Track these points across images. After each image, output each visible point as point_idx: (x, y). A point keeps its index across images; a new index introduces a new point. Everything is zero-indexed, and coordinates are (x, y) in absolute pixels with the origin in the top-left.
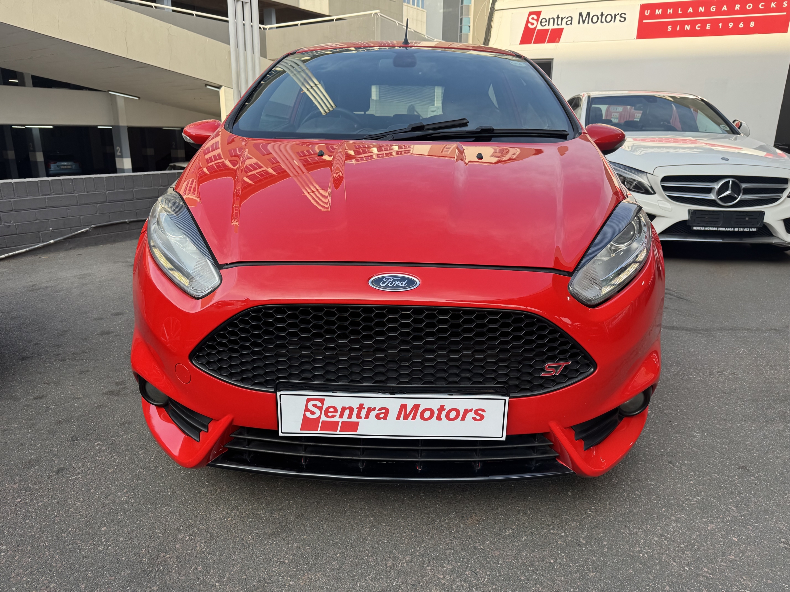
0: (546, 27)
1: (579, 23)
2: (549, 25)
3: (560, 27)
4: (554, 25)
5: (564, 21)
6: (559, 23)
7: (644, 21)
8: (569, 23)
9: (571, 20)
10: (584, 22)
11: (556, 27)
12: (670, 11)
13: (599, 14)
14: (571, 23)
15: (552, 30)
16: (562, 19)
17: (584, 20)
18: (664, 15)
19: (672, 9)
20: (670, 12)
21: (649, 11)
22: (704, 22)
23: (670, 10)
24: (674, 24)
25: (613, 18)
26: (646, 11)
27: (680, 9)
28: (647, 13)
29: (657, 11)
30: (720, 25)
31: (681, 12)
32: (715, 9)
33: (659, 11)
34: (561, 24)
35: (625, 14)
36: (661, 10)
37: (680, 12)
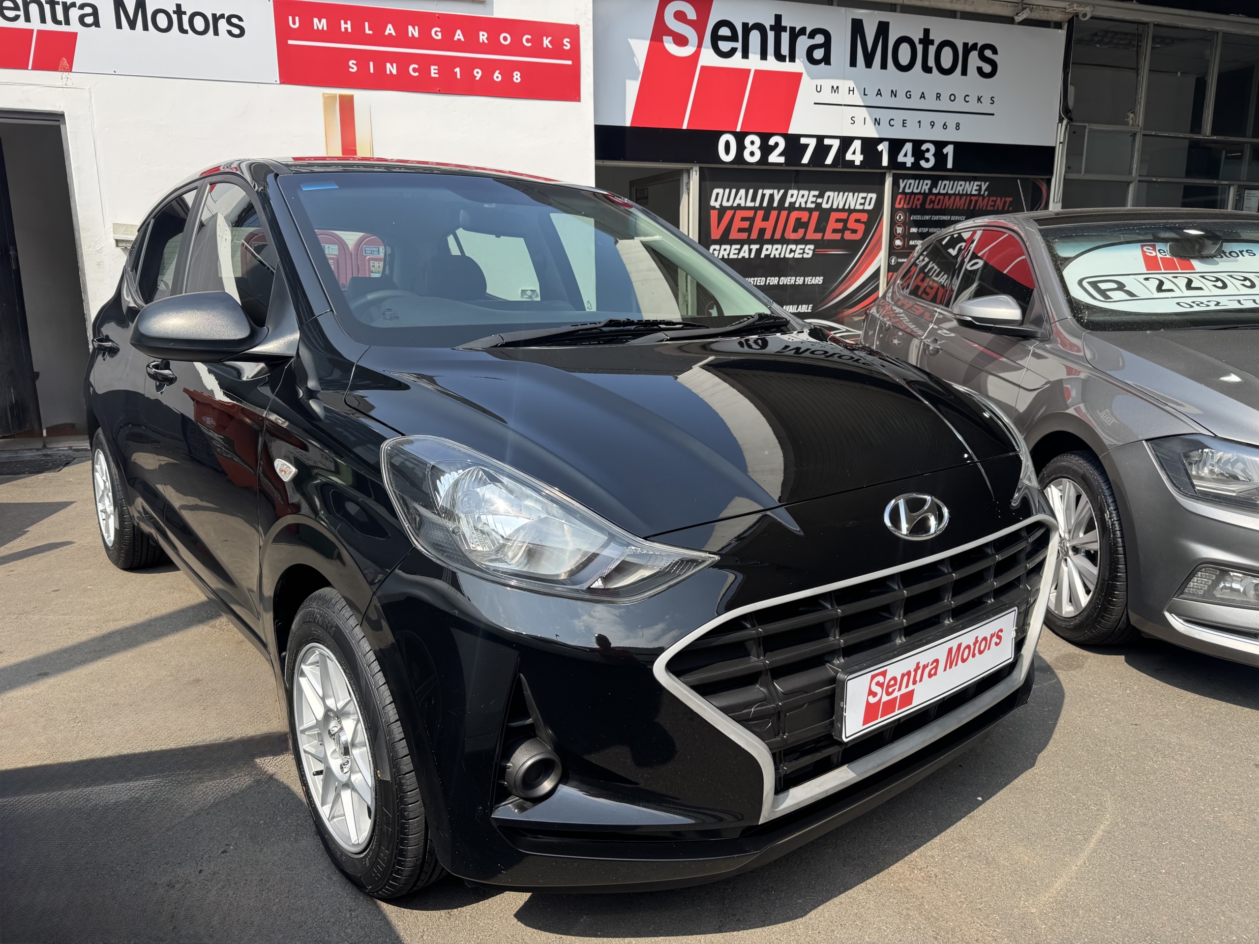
0: (21, 24)
1: (119, 26)
2: (28, 19)
3: (63, 28)
4: (43, 20)
5: (74, 14)
6: (60, 16)
7: (290, 42)
8: (89, 20)
9: (95, 13)
10: (132, 25)
11: (50, 26)
12: (346, 26)
13: (171, 9)
14: (96, 23)
15: (39, 32)
16: (66, 8)
17: (131, 16)
18: (333, 34)
19: (349, 22)
20: (346, 29)
21: (297, 18)
22: (425, 62)
23: (346, 23)
24: (362, 58)
25: (213, 23)
26: (290, 18)
27: (367, 24)
28: (294, 23)
29: (316, 20)
30: (457, 70)
31: (371, 32)
32: (439, 34)
33: (320, 21)
34: (67, 22)
35: (240, 19)
36: (324, 21)
37: (368, 32)
